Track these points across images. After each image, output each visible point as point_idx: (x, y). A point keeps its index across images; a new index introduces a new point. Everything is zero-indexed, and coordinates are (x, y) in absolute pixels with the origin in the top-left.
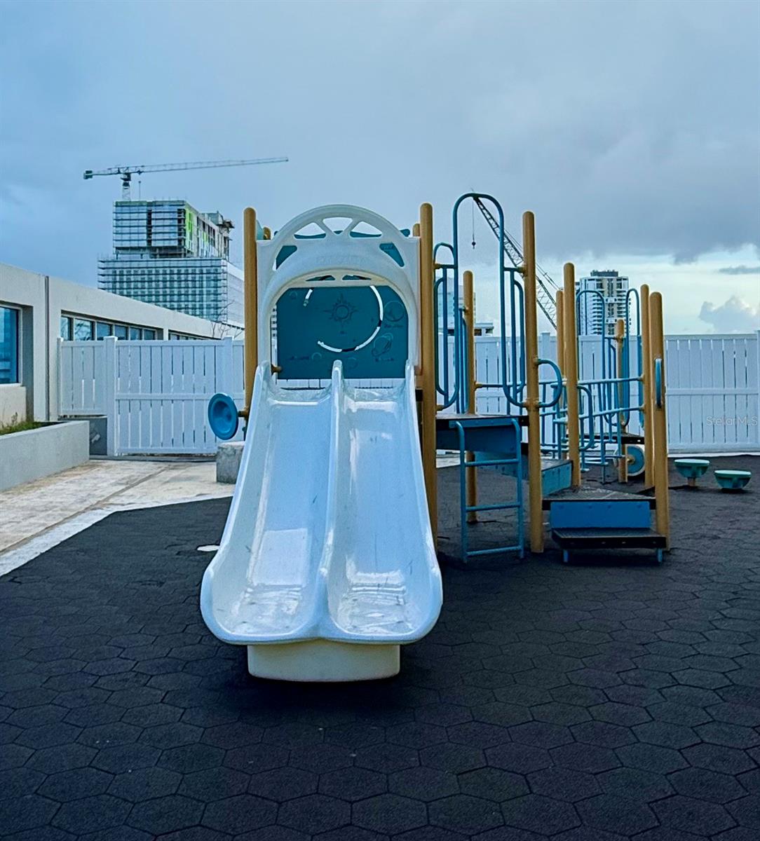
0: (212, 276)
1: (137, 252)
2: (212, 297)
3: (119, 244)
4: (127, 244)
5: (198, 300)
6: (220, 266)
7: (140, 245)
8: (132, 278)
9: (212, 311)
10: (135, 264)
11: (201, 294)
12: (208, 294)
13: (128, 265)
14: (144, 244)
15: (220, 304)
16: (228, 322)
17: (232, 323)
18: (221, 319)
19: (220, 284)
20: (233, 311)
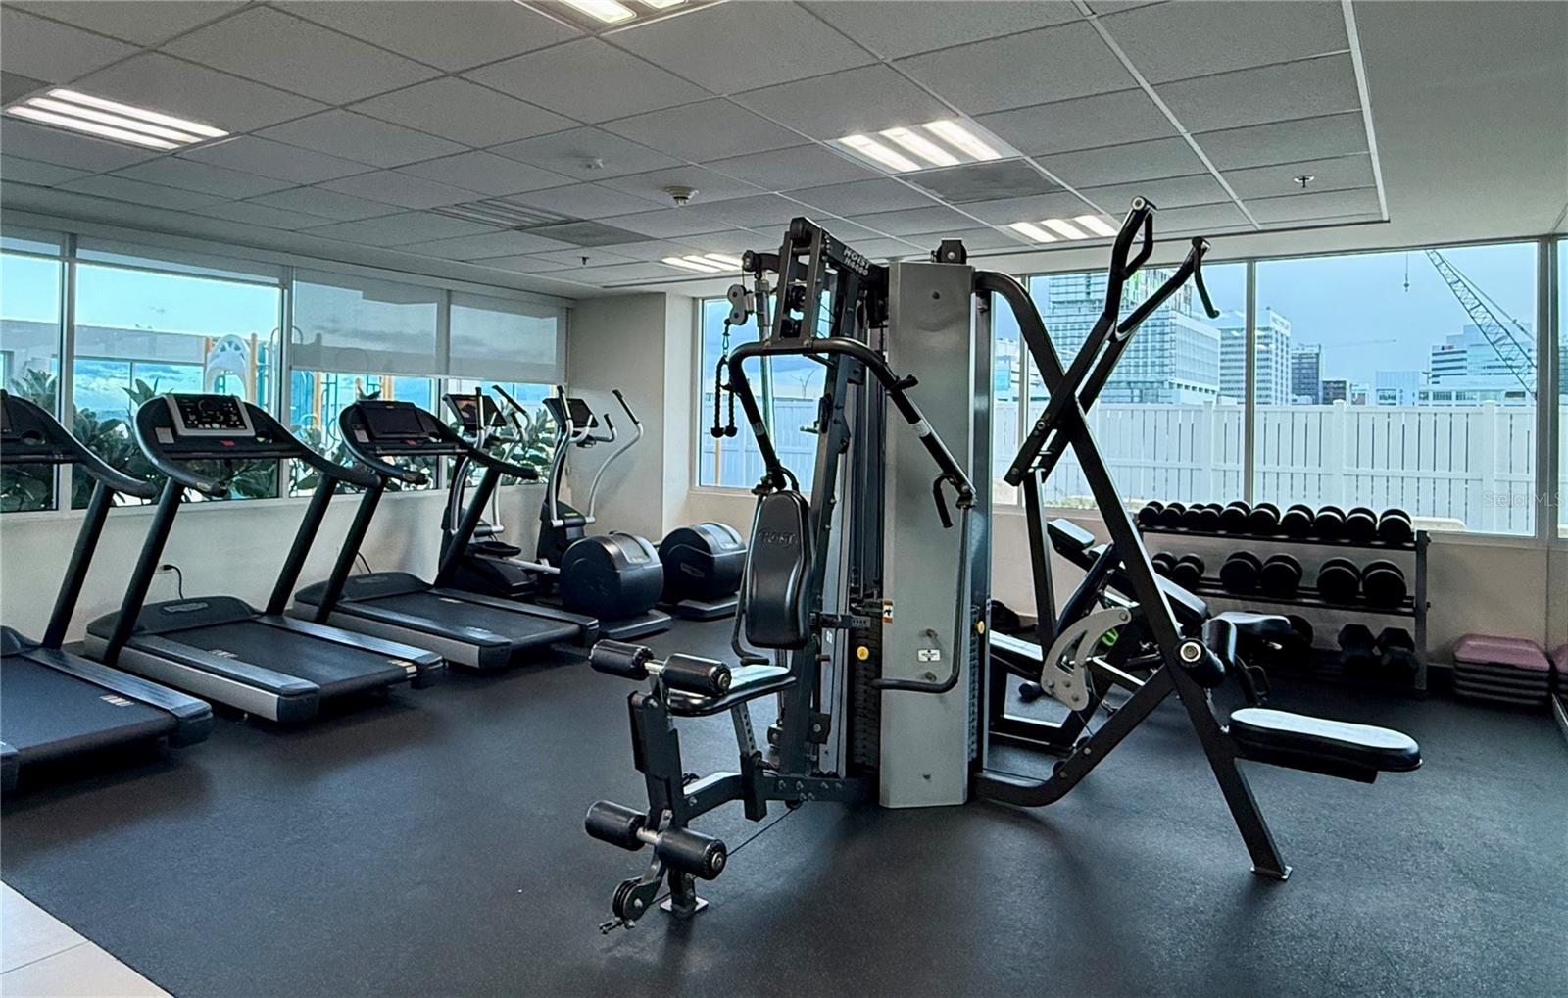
0: (1158, 330)
1: (1074, 305)
2: (1158, 353)
3: (1054, 298)
4: (1062, 298)
5: (1141, 356)
6: (1168, 318)
7: (1078, 299)
8: (1069, 334)
9: (1158, 369)
10: (1071, 319)
11: (1145, 350)
12: (1153, 349)
13: (1063, 319)
14: (1083, 297)
15: (1167, 361)
16: (1177, 381)
17: (1184, 383)
18: (1168, 377)
19: (1167, 338)
20: (1186, 368)
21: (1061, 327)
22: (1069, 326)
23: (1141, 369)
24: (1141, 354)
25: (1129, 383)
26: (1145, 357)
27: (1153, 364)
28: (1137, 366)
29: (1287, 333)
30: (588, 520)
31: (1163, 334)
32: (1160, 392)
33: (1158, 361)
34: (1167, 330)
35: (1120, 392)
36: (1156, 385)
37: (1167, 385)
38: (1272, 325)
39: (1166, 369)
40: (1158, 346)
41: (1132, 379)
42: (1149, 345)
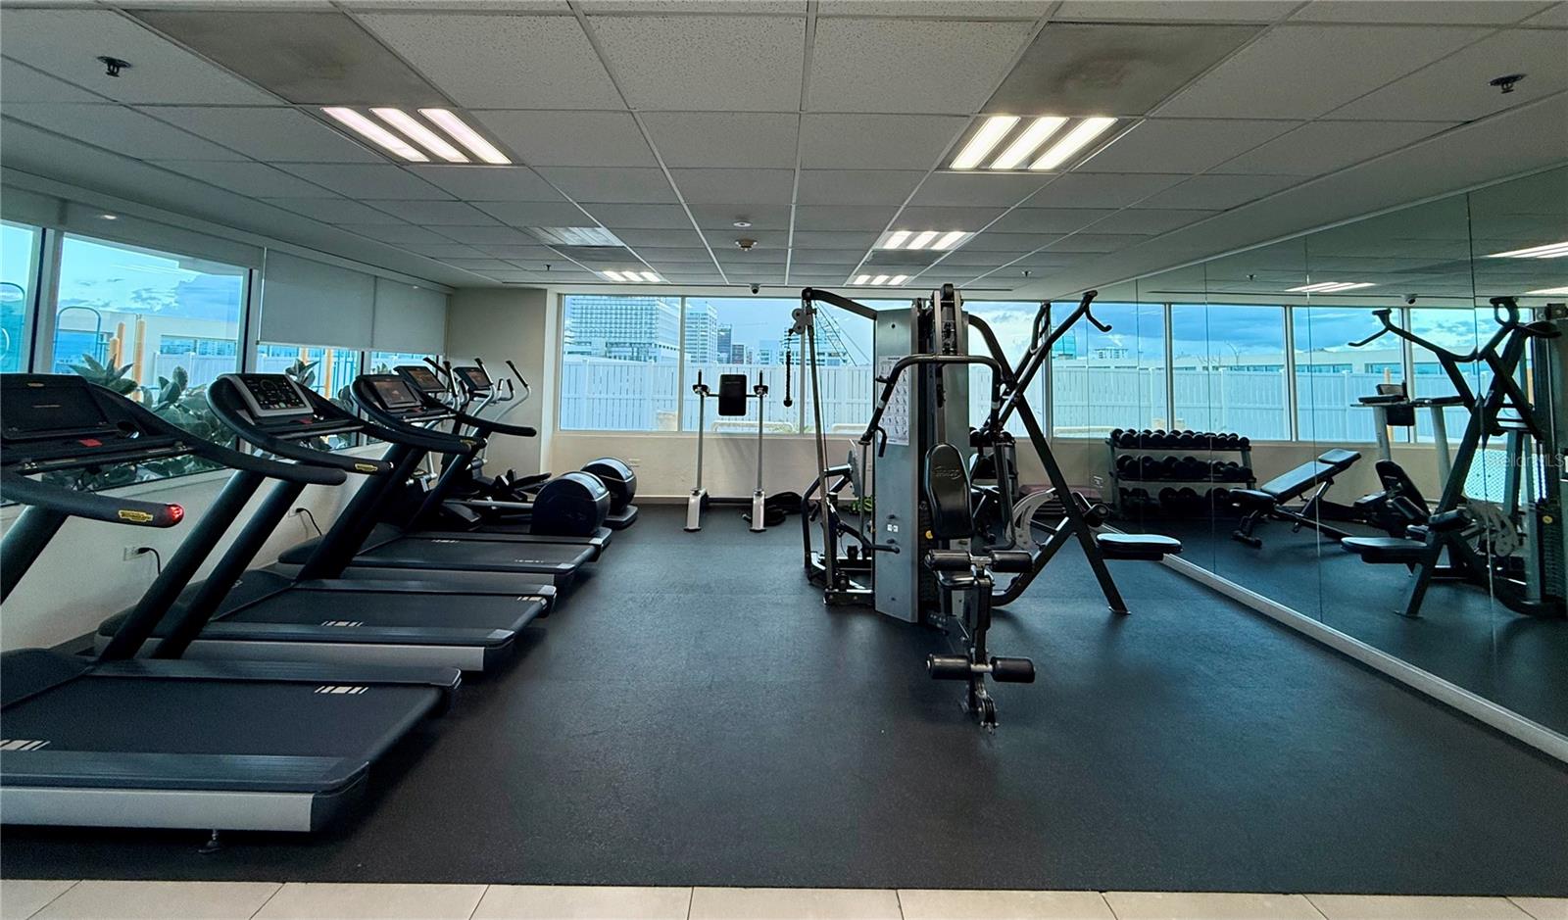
0: (649, 312)
2: (648, 326)
8: (594, 311)
9: (648, 335)
11: (641, 323)
12: (646, 323)
13: (591, 302)
15: (654, 331)
16: (660, 343)
17: (663, 344)
18: (653, 340)
19: (654, 317)
20: (664, 335)
21: (590, 307)
22: (594, 307)
23: (638, 335)
24: (638, 326)
25: (631, 344)
26: (641, 328)
27: (646, 333)
28: (636, 333)
29: (715, 317)
30: (485, 461)
31: (651, 314)
32: (650, 350)
33: (648, 331)
34: (654, 312)
35: (625, 349)
36: (647, 345)
37: (653, 345)
38: (708, 312)
39: (653, 336)
40: (649, 321)
41: (633, 341)
42: (644, 321)
